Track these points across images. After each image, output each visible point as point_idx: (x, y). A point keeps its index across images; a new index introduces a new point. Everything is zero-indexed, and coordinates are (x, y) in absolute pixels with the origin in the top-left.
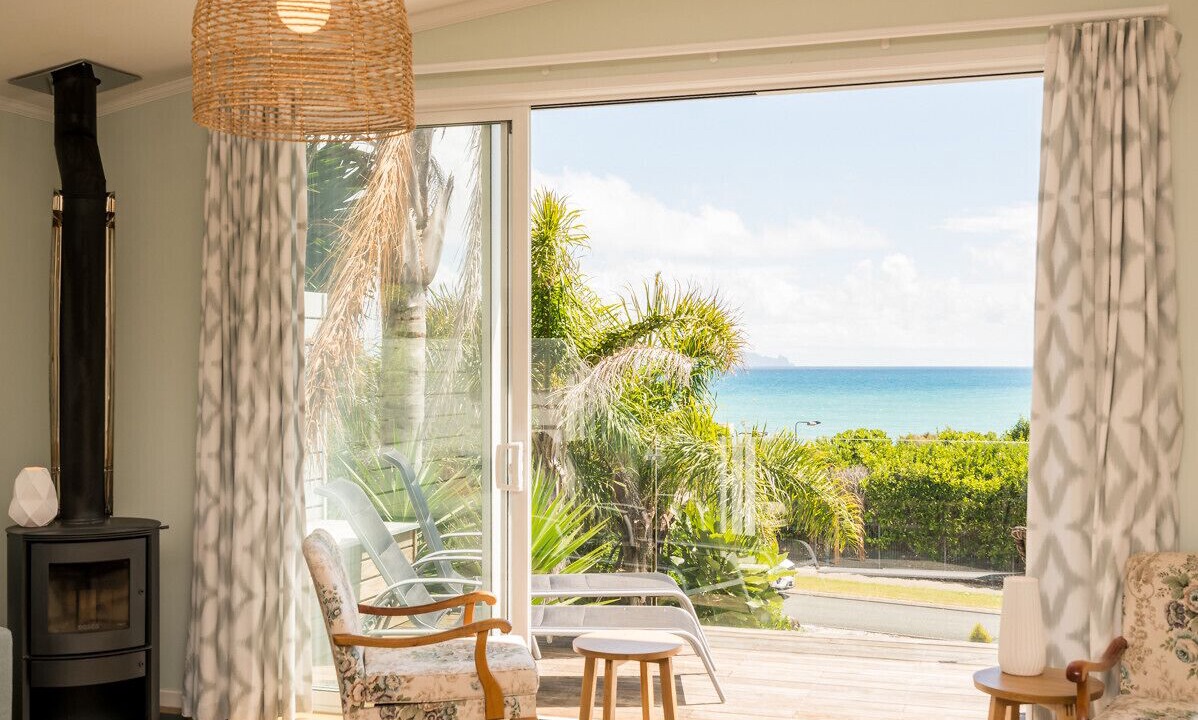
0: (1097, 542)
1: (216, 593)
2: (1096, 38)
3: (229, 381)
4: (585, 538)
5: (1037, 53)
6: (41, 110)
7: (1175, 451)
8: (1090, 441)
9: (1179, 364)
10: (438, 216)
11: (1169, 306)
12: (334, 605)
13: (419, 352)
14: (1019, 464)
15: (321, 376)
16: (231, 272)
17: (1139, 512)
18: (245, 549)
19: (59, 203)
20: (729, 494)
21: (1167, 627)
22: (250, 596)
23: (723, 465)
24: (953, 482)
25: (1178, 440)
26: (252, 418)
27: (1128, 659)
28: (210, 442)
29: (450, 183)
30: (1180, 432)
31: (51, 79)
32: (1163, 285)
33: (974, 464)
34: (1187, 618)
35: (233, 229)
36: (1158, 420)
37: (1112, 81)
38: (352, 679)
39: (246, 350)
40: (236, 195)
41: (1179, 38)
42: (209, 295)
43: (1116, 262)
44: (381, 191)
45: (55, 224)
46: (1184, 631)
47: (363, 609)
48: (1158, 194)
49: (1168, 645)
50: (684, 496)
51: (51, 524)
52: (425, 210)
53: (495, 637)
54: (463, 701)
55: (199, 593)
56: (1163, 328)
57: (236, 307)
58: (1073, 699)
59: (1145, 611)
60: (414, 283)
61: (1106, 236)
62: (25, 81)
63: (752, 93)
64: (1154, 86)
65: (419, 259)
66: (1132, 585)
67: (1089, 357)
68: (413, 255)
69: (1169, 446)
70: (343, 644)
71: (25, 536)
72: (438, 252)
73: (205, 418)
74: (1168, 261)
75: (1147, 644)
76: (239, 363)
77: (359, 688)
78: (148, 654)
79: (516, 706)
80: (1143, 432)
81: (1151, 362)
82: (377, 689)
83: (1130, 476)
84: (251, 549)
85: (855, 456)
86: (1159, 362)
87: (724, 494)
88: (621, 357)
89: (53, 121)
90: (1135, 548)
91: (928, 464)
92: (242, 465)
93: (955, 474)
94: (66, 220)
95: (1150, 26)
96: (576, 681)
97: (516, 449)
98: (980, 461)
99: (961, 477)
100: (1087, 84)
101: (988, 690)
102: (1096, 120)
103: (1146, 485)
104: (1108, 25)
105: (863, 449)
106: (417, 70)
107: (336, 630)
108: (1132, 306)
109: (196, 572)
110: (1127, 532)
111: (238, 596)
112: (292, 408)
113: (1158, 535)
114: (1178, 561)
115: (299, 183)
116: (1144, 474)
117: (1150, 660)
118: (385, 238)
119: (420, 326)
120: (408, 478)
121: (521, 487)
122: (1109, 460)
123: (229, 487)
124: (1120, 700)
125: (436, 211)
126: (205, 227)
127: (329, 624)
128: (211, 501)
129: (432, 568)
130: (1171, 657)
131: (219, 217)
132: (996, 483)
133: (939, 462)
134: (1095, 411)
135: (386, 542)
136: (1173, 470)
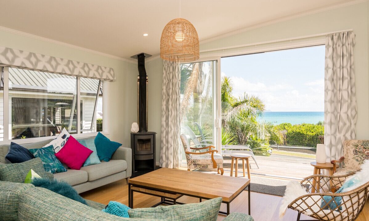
0: (337, 137)
1: (165, 145)
2: (336, 36)
3: (167, 108)
4: (231, 139)
5: (324, 41)
6: (136, 62)
7: (355, 119)
8: (336, 117)
9: (356, 101)
10: (204, 81)
11: (353, 90)
12: (186, 147)
13: (200, 106)
14: (319, 130)
15: (183, 109)
16: (168, 89)
17: (347, 131)
18: (170, 137)
19: (139, 78)
20: (259, 133)
21: (354, 155)
22: (171, 146)
23: (258, 128)
24: (305, 133)
25: (356, 117)
26: (171, 114)
27: (345, 161)
28: (164, 119)
29: (206, 75)
30: (356, 115)
31: (137, 56)
32: (352, 86)
33: (310, 130)
34: (358, 153)
35: (168, 81)
36: (351, 113)
37: (340, 45)
38: (189, 160)
39: (170, 102)
40: (168, 75)
41: (355, 35)
42: (164, 93)
43: (341, 81)
44: (193, 76)
45: (138, 81)
46: (357, 155)
47: (191, 148)
48: (351, 67)
49: (354, 158)
50: (250, 134)
51: (138, 132)
52: (201, 80)
53: (215, 153)
54: (209, 165)
55: (162, 145)
56: (352, 94)
57: (168, 95)
58: (333, 168)
59: (348, 151)
60: (199, 93)
61: (339, 76)
62: (133, 57)
63: (264, 52)
64: (350, 45)
65: (200, 89)
66: (345, 146)
67: (335, 101)
68: (199, 88)
69: (354, 118)
70: (187, 153)
71: (134, 134)
72: (204, 88)
73: (163, 114)
74: (353, 81)
75: (349, 158)
76: (169, 105)
77: (190, 161)
78: (154, 155)
79: (219, 166)
80: (348, 115)
81: (349, 101)
82: (194, 162)
83: (345, 124)
84: (172, 138)
85: (284, 128)
86: (351, 101)
87: (258, 133)
88: (239, 107)
89: (137, 64)
90: (346, 139)
91: (300, 130)
92: (170, 123)
93: (305, 132)
94: (140, 80)
95: (348, 34)
96: (230, 164)
97: (218, 120)
98: (311, 129)
99: (307, 132)
100: (335, 46)
101: (314, 166)
102: (337, 53)
103: (349, 126)
104: (339, 34)
105: (286, 127)
106: (200, 51)
107: (186, 151)
108: (345, 90)
109: (161, 142)
110: (344, 136)
111: (169, 146)
112: (178, 113)
113: (351, 136)
114: (356, 142)
115: (179, 73)
116: (348, 124)
117: (349, 161)
118: (194, 85)
119: (200, 101)
120: (199, 127)
121: (219, 127)
122: (340, 121)
123: (167, 126)
124: (343, 169)
125: (203, 80)
126: (163, 81)
127: (185, 150)
128: (164, 129)
129: (203, 142)
130: (355, 161)
131: (165, 79)
132: (314, 133)
133: (302, 129)
134: (337, 111)
135: (195, 138)
136: (355, 123)
